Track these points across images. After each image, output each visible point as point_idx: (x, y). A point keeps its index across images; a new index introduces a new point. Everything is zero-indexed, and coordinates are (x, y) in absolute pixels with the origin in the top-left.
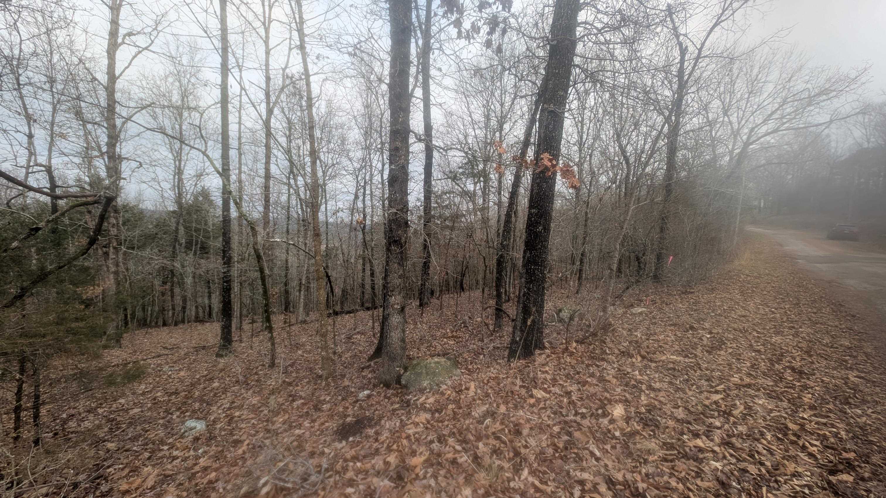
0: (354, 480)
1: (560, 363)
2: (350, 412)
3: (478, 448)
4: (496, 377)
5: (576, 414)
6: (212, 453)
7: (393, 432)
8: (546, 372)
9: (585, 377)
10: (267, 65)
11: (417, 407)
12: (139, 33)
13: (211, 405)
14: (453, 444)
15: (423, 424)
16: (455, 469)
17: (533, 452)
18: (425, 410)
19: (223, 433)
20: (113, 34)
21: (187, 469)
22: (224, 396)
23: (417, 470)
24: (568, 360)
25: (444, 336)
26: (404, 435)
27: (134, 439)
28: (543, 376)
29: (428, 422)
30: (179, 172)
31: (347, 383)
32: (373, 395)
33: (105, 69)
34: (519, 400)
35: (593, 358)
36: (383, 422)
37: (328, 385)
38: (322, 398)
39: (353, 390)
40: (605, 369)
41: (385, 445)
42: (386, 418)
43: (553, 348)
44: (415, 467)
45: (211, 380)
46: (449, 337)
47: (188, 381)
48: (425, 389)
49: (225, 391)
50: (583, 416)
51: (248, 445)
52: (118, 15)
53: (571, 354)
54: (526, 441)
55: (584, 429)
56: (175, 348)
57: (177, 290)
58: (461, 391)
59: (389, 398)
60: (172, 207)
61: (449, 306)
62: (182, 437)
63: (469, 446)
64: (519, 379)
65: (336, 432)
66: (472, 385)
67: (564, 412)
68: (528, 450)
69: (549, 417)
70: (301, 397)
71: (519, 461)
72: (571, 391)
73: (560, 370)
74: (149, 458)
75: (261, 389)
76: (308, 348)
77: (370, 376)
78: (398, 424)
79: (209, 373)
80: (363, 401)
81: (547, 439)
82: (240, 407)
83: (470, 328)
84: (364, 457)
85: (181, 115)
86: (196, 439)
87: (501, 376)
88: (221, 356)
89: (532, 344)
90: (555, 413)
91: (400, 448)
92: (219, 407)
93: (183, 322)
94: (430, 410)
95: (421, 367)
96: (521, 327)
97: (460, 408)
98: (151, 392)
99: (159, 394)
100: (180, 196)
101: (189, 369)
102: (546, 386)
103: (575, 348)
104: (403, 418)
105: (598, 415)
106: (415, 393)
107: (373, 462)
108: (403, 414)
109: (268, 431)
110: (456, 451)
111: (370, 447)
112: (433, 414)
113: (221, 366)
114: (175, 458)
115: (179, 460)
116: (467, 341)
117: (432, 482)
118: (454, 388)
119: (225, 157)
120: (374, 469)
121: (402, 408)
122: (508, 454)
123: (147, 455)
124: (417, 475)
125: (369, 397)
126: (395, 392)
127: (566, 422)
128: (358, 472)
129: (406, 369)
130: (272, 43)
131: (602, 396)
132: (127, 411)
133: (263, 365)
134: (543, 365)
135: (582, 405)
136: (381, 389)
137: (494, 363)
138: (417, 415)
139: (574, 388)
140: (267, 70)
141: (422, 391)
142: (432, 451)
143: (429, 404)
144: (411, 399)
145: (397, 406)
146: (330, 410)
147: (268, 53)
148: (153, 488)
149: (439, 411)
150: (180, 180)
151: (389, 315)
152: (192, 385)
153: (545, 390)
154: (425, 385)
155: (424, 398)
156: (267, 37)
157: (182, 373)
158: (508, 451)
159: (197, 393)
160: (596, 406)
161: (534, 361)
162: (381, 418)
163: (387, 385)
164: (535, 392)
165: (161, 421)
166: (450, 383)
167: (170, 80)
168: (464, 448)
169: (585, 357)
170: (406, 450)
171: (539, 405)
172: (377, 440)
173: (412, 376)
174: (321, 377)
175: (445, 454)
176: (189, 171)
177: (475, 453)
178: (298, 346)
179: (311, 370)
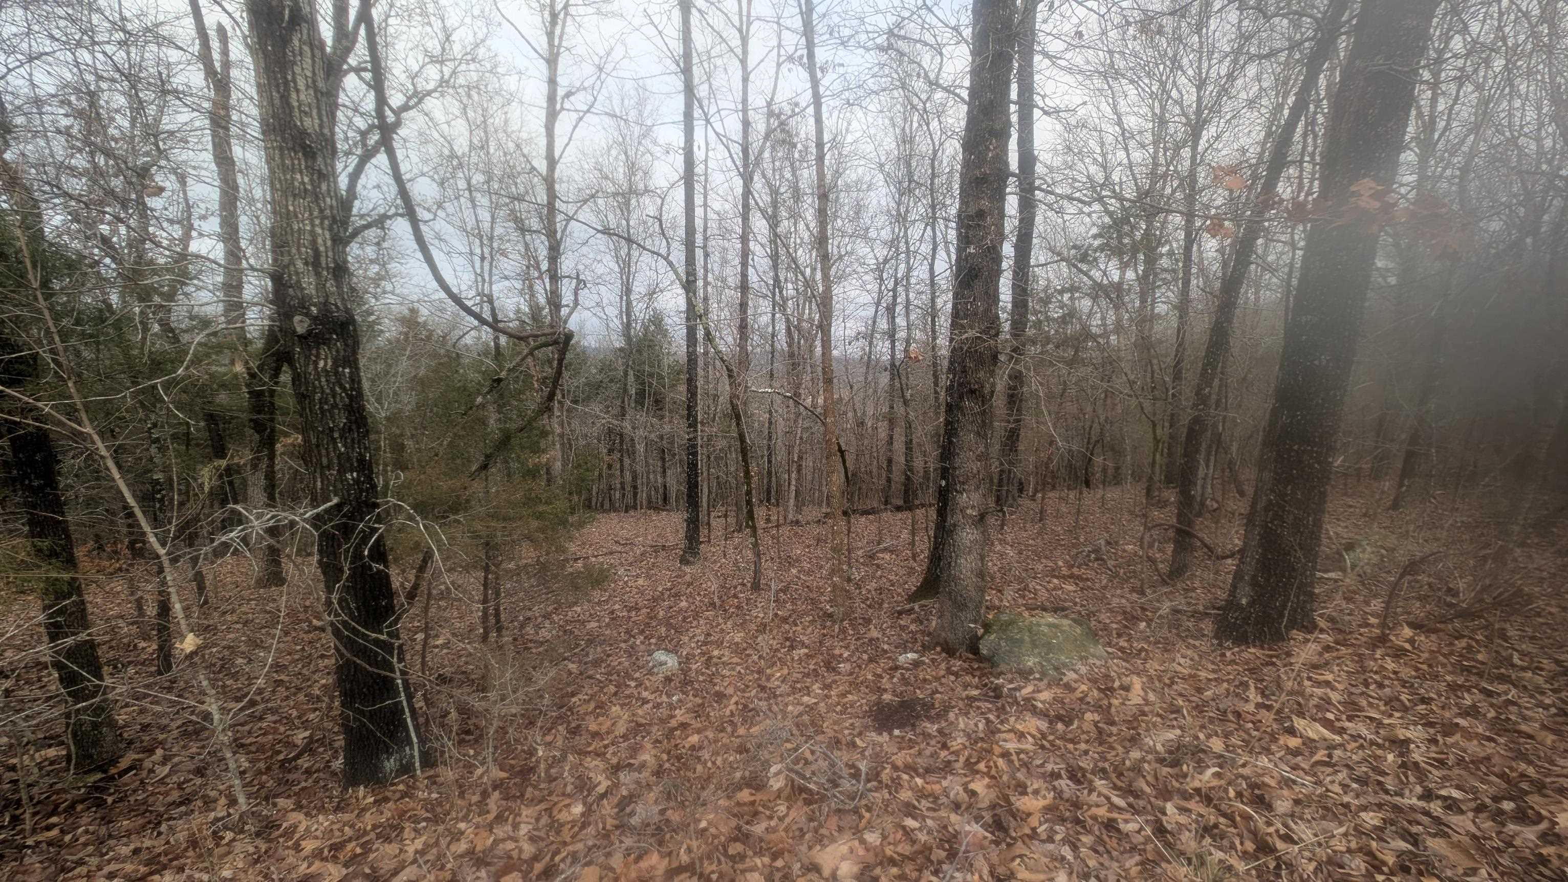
0: (915, 807)
1: (1364, 670)
2: (885, 682)
3: (1165, 814)
4: (1190, 676)
5: (1428, 795)
6: (689, 705)
7: (973, 739)
8: (1327, 684)
9: (1447, 714)
10: (745, 101)
11: (1018, 704)
12: (578, 90)
13: (681, 633)
14: (1105, 791)
15: (1033, 737)
16: (1115, 841)
17: (1307, 854)
18: (1034, 711)
19: (701, 678)
20: (551, 98)
21: (663, 721)
22: (695, 623)
23: (1034, 821)
24: (1390, 664)
25: (1053, 573)
26: (997, 750)
27: (597, 663)
28: (1319, 691)
29: (1044, 737)
30: (627, 290)
31: (875, 634)
32: (923, 663)
33: (543, 151)
34: (1255, 733)
35: (1468, 670)
36: (951, 716)
37: (843, 631)
38: (837, 652)
39: (886, 647)
40: (1514, 703)
41: (962, 759)
42: (956, 710)
43: (1341, 631)
44: (1029, 815)
45: (677, 595)
46: (1064, 577)
47: (649, 594)
48: (1031, 671)
49: (696, 616)
50: (1451, 805)
51: (736, 703)
52: (556, 70)
53: (1398, 654)
54: (1286, 826)
55: (1455, 838)
56: (629, 543)
57: (627, 461)
58: (1111, 689)
59: (956, 674)
60: (619, 343)
61: (1058, 516)
62: (650, 672)
63: (1141, 803)
64: (1252, 689)
65: (868, 714)
66: (1137, 683)
67: (1390, 783)
68: (1296, 848)
69: (1345, 786)
70: (803, 645)
71: (1272, 865)
72: (1407, 741)
73: (1367, 685)
74: (615, 694)
75: (745, 621)
76: (807, 566)
77: (913, 627)
78: (981, 726)
79: (674, 586)
80: (907, 669)
81: (1345, 835)
82: (719, 644)
83: (1110, 563)
84: (928, 771)
85: (627, 203)
86: (668, 680)
87: (1203, 674)
88: (688, 563)
89: (1281, 616)
90: (1363, 781)
91: (993, 772)
92: (691, 638)
93: (635, 508)
94: (1044, 714)
95: (1020, 630)
96: (1254, 577)
97: (1113, 723)
98: (607, 601)
99: (617, 607)
100: (628, 326)
101: (649, 577)
102: (1330, 716)
103: (1411, 641)
104: (991, 717)
105: (1501, 812)
106: (1010, 676)
107: (945, 783)
108: (990, 710)
109: (763, 688)
110: (1113, 807)
111: (934, 755)
112: (1051, 722)
113: (688, 578)
114: (645, 701)
115: (650, 705)
116: (1105, 588)
117: (1067, 852)
118: (1094, 681)
119: (690, 261)
120: (947, 797)
121: (985, 697)
122: (1242, 844)
123: (612, 689)
124: (1034, 829)
125: (916, 664)
126: (966, 665)
127: (1397, 808)
128: (921, 794)
129: (987, 627)
130: (752, 62)
131: (1511, 769)
132: (583, 623)
133: (744, 585)
134: (1315, 667)
135: (1444, 778)
136: (936, 654)
137: (1180, 645)
138: (1018, 718)
139: (1416, 733)
140: (745, 111)
141: (1025, 674)
142: (1059, 794)
143: (1043, 702)
144: (1003, 686)
145: (975, 692)
146: (851, 674)
147: (745, 80)
148: (625, 737)
149: (1067, 720)
150: (629, 303)
151: (955, 525)
152: (654, 599)
153: (1328, 724)
154: (1030, 664)
155: (1029, 689)
156: (745, 52)
157: (641, 582)
158: (1241, 836)
159: (661, 613)
160: (1492, 790)
161: (1289, 654)
162: (947, 708)
163: (950, 651)
164: (1299, 723)
165: (623, 645)
166: (1084, 670)
167: (614, 152)
168: (1130, 805)
169: (1444, 666)
170: (1005, 778)
171: (1313, 754)
172: (945, 746)
173: (1003, 644)
174: (830, 616)
175: (1090, 807)
176: (639, 288)
177: (1158, 822)
178: (791, 561)
179: (814, 602)
